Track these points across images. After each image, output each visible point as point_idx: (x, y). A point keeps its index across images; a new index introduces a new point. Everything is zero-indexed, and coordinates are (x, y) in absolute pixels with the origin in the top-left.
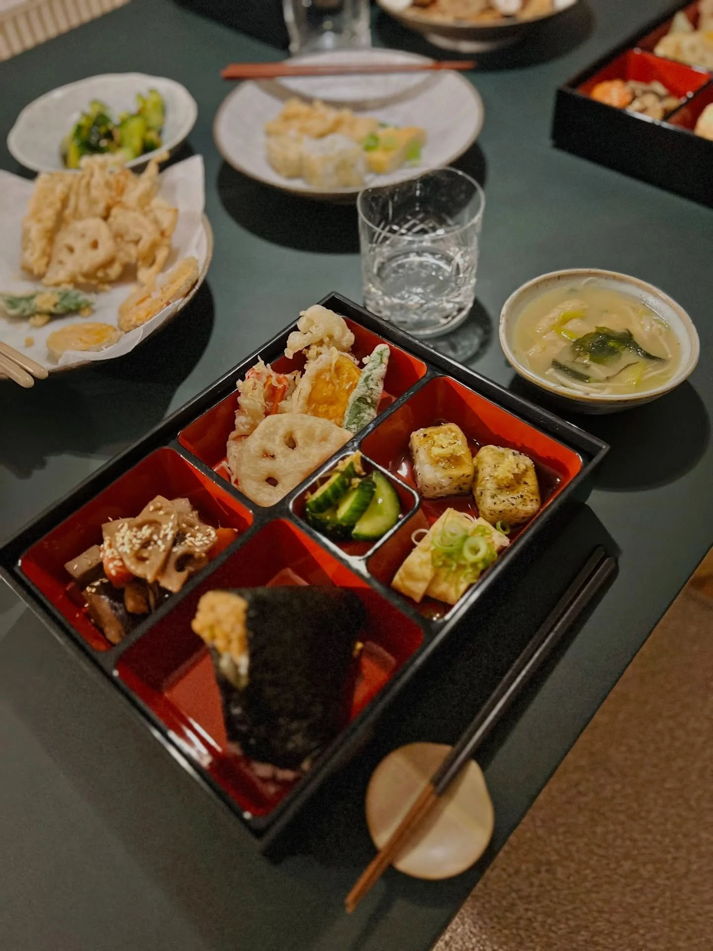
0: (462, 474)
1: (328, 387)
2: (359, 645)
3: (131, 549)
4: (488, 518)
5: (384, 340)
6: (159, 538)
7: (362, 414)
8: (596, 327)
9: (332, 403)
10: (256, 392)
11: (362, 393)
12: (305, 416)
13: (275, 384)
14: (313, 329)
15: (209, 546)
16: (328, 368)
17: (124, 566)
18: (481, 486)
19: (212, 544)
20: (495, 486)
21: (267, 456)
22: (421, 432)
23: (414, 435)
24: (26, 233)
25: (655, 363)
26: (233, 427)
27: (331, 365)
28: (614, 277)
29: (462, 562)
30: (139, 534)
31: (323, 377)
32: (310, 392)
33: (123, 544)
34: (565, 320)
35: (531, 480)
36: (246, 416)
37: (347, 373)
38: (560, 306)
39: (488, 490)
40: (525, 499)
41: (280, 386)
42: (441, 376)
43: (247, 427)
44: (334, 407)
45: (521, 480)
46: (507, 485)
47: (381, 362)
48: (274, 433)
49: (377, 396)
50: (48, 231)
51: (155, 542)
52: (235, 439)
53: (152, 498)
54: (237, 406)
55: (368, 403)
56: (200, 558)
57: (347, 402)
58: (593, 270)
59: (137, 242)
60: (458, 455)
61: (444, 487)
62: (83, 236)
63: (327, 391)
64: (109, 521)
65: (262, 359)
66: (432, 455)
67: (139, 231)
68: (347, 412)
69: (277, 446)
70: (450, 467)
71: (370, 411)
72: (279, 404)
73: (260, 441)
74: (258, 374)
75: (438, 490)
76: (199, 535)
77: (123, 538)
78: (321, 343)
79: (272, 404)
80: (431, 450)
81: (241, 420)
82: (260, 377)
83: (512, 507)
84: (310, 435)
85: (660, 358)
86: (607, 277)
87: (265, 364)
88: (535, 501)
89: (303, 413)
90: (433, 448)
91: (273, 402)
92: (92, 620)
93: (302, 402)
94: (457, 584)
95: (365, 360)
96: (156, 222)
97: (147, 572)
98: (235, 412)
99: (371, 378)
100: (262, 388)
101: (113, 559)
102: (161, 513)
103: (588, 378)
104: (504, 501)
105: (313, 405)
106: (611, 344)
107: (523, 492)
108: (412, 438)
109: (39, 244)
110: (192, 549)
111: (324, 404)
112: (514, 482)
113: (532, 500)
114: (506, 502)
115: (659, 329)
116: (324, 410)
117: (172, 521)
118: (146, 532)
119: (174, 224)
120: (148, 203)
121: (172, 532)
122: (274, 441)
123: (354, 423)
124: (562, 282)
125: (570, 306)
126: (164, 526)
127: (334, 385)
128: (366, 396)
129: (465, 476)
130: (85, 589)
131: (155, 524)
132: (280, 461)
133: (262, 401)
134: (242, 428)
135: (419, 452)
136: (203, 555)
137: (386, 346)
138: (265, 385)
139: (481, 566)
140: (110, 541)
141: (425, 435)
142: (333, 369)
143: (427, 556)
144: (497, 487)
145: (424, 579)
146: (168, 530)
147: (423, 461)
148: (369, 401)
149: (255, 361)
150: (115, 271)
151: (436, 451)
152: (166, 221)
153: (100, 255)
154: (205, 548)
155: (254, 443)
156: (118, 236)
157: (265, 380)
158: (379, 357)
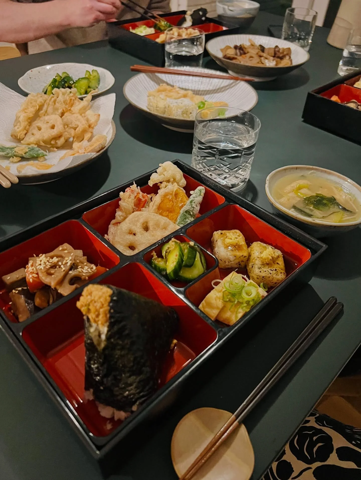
0: (242, 255)
1: (170, 202)
2: (175, 341)
3: (44, 267)
4: (256, 280)
5: (202, 184)
6: (62, 264)
7: (187, 220)
8: (316, 193)
9: (171, 212)
10: (130, 200)
11: (188, 208)
12: (156, 214)
13: (141, 197)
14: (165, 173)
15: (91, 273)
16: (171, 193)
17: (38, 277)
18: (253, 262)
19: (93, 273)
20: (260, 263)
21: (131, 234)
22: (220, 232)
23: (215, 233)
24: (18, 118)
25: (348, 213)
26: (114, 218)
27: (173, 192)
28: (325, 172)
29: (241, 300)
30: (51, 261)
31: (168, 197)
32: (159, 203)
33: (40, 265)
34: (300, 188)
35: (281, 262)
36: (122, 212)
37: (181, 198)
38: (297, 182)
39: (257, 264)
40: (277, 272)
41: (143, 200)
42: (232, 204)
43: (122, 218)
44: (172, 214)
45: (275, 262)
46: (268, 263)
47: (200, 195)
48: (138, 221)
49: (196, 212)
50: (29, 118)
51: (60, 267)
52: (114, 224)
53: (62, 244)
54: (118, 206)
55: (191, 215)
56: (85, 279)
57: (179, 213)
58: (314, 167)
59: (75, 129)
60: (241, 244)
61: (231, 261)
62: (48, 122)
63: (169, 205)
64: (34, 256)
65: (136, 184)
66: (226, 243)
67: (77, 123)
68: (179, 217)
69: (138, 229)
70: (236, 250)
71: (191, 219)
72: (141, 209)
73: (128, 224)
74: (132, 191)
75: (227, 263)
76: (86, 267)
77: (41, 261)
78: (168, 181)
79: (138, 208)
80: (225, 240)
81: (119, 214)
82: (133, 193)
83: (270, 275)
84: (157, 225)
85: (351, 212)
86: (322, 171)
87: (137, 187)
88: (283, 274)
89: (155, 213)
90: (226, 239)
91: (138, 207)
92: (12, 311)
93: (155, 207)
94: (237, 313)
95: (191, 192)
96: (88, 120)
97: (52, 281)
98: (116, 209)
99: (194, 201)
100: (134, 198)
101: (32, 273)
102: (66, 251)
103: (312, 215)
104: (265, 271)
105: (160, 209)
106: (325, 202)
107: (276, 267)
108: (214, 234)
109: (24, 124)
110: (81, 274)
111: (167, 211)
112: (272, 262)
113: (281, 273)
114: (266, 272)
115: (350, 198)
116: (166, 214)
117: (72, 256)
118: (55, 260)
119: (97, 121)
120: (84, 113)
121: (71, 262)
122: (136, 225)
123: (182, 224)
124: (298, 171)
125: (302, 182)
126: (66, 259)
127: (173, 202)
128: (190, 210)
129: (243, 256)
130: (12, 291)
131: (61, 257)
132: (138, 237)
133: (133, 205)
134: (119, 218)
135: (218, 241)
136: (87, 278)
137: (203, 188)
138: (135, 197)
139: (252, 303)
140: (33, 263)
141: (222, 234)
142: (174, 193)
143: (220, 295)
144: (261, 264)
145: (218, 308)
146: (69, 261)
147: (220, 246)
148: (192, 213)
149: (132, 184)
150: (61, 142)
151: (228, 241)
152: (92, 120)
153: (54, 132)
154: (88, 274)
155: (125, 226)
156: (66, 125)
157: (136, 194)
158: (199, 192)
